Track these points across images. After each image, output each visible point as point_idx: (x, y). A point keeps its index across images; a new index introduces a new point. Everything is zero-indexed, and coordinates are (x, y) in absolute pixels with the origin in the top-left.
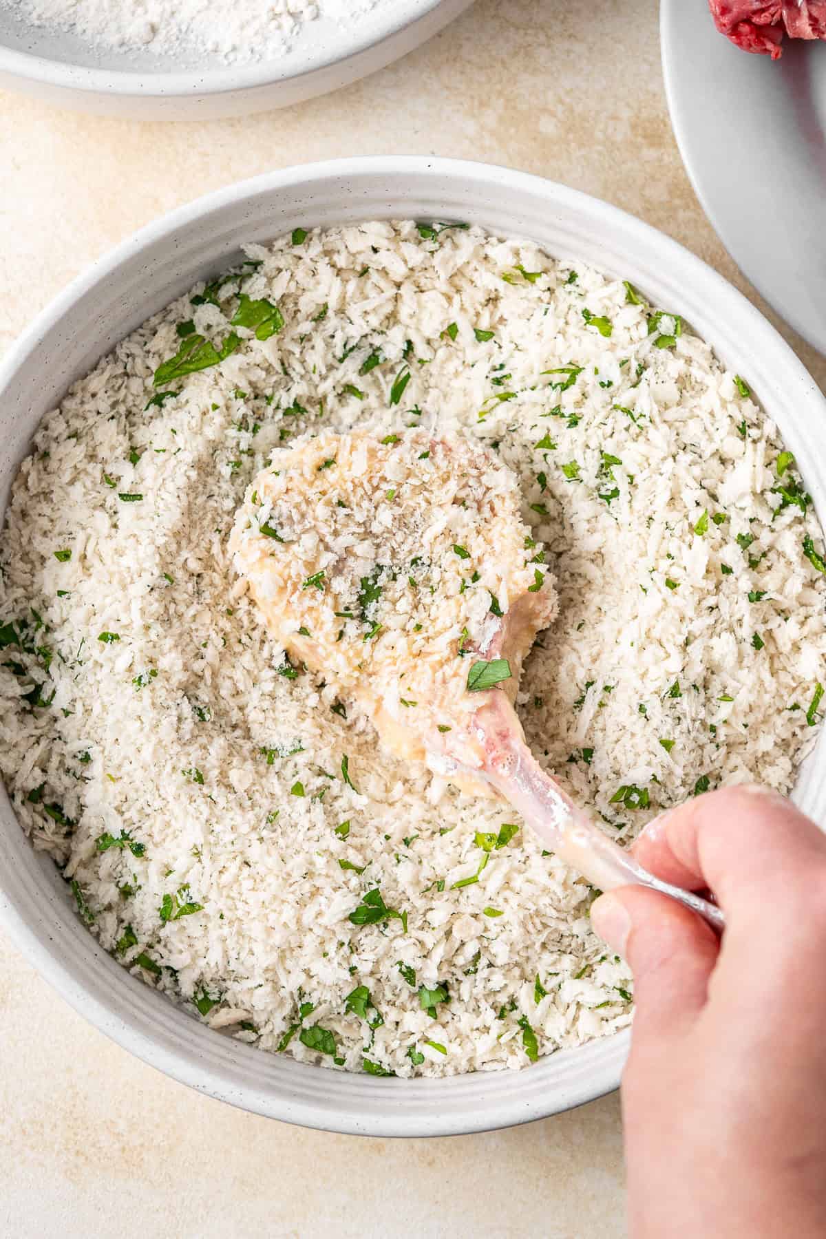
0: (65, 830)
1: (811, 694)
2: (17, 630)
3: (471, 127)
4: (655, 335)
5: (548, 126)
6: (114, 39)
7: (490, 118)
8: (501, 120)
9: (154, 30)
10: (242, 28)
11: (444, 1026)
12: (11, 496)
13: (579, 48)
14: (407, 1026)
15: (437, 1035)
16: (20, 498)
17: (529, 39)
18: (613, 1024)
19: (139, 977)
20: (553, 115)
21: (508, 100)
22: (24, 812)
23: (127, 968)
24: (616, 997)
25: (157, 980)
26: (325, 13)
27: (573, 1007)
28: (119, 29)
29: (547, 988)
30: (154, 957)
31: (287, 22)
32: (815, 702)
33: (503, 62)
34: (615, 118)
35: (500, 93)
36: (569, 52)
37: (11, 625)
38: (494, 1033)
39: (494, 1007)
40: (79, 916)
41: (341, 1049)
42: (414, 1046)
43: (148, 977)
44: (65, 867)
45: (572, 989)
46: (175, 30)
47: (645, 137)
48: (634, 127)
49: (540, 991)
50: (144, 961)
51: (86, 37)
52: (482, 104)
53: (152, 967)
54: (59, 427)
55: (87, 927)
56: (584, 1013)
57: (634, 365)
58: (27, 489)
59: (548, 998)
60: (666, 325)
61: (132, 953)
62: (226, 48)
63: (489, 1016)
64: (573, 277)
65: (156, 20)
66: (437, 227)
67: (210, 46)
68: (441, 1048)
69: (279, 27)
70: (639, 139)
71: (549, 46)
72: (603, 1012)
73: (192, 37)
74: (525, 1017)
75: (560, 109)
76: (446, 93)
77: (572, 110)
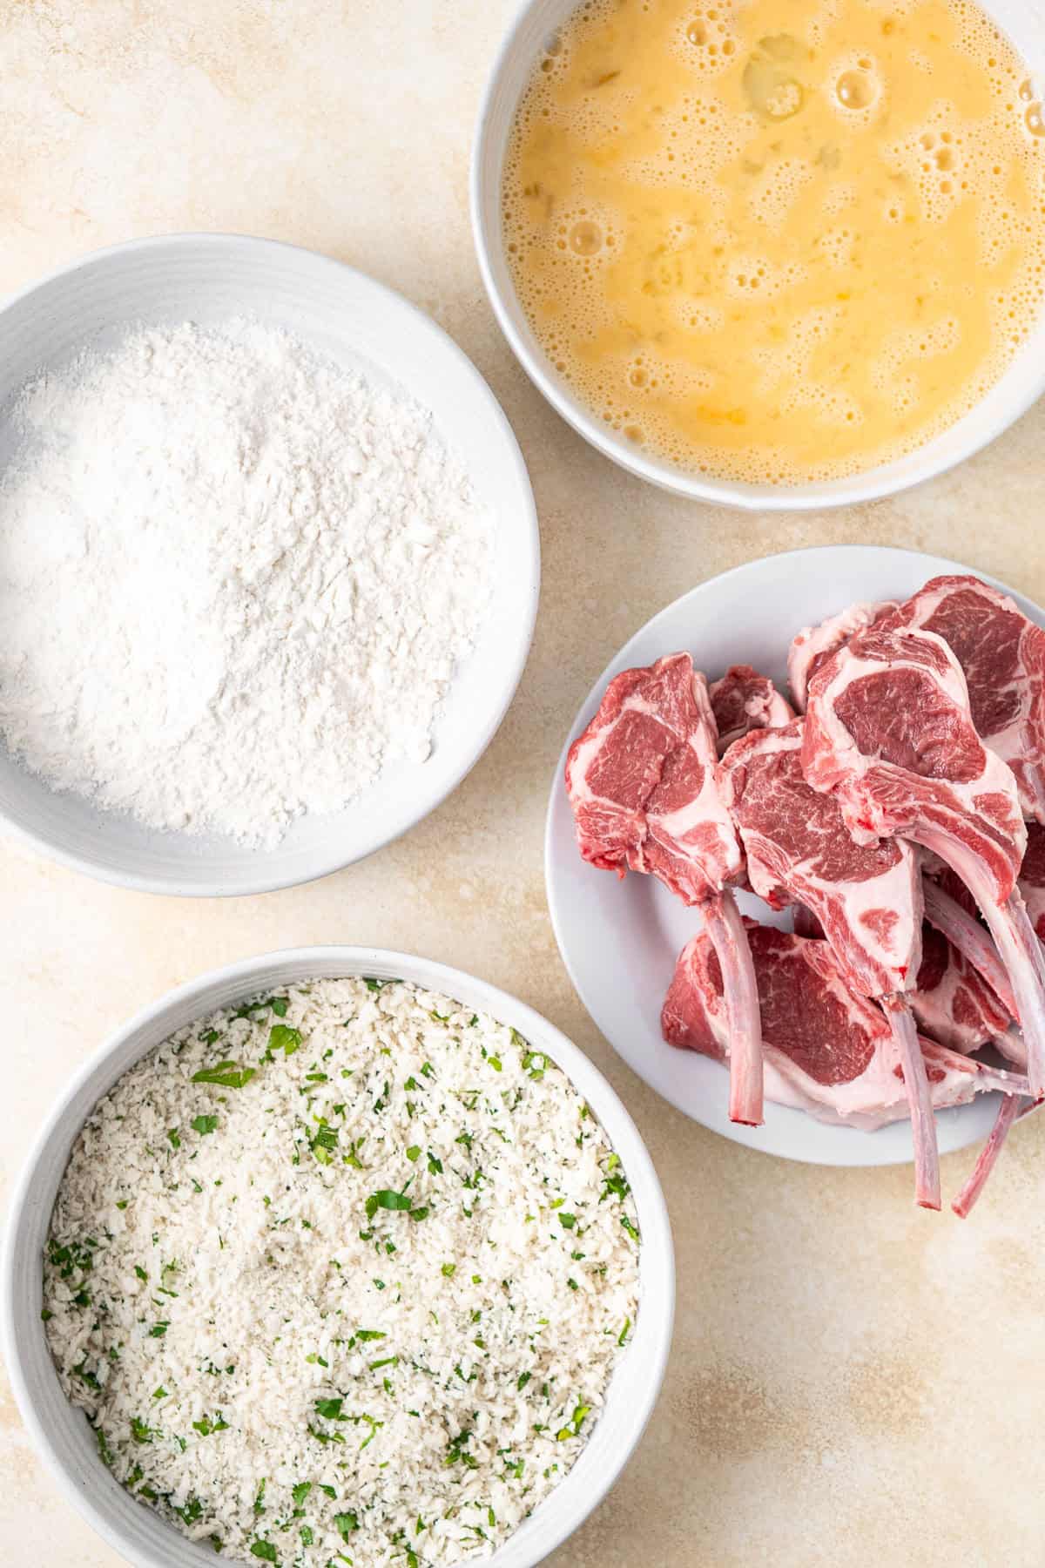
0: (95, 1392)
1: (622, 1325)
2: (71, 1250)
3: (411, 889)
4: (529, 1071)
5: (466, 892)
6: (161, 824)
7: (425, 884)
8: (432, 885)
9: (188, 818)
10: (251, 820)
11: (353, 1546)
12: (71, 1157)
13: (491, 838)
14: (327, 1544)
15: (347, 1551)
16: (78, 1158)
17: (456, 829)
18: (472, 1552)
19: (142, 1503)
20: (470, 883)
21: (438, 872)
22: (68, 1381)
23: (133, 1497)
24: (473, 1534)
25: (155, 1503)
26: (310, 810)
27: (443, 1539)
28: (163, 815)
29: (426, 1523)
30: (154, 1488)
31: (284, 817)
32: (625, 1331)
33: (437, 845)
34: (513, 888)
35: (433, 867)
36: (483, 840)
37: (66, 1248)
38: (388, 1554)
39: (388, 1535)
40: (102, 1457)
41: (279, 1558)
42: (330, 1561)
43: (149, 1501)
44: (95, 1418)
45: (443, 1527)
46: (203, 818)
47: (535, 903)
48: (527, 896)
49: (421, 1526)
50: (145, 1491)
51: (141, 820)
52: (420, 874)
53: (152, 1495)
54: (110, 1111)
55: (108, 1466)
56: (450, 1543)
57: (513, 1096)
58: (84, 1152)
59: (425, 1532)
60: (537, 1063)
61: (138, 1485)
62: (239, 834)
63: (385, 1542)
64: (474, 1021)
65: (189, 811)
66: (379, 984)
67: (228, 831)
68: (349, 1561)
69: (278, 820)
70: (531, 905)
71: (470, 834)
72: (464, 1544)
73: (215, 823)
74: (409, 1545)
75: (475, 881)
76: (394, 864)
77: (483, 881)
